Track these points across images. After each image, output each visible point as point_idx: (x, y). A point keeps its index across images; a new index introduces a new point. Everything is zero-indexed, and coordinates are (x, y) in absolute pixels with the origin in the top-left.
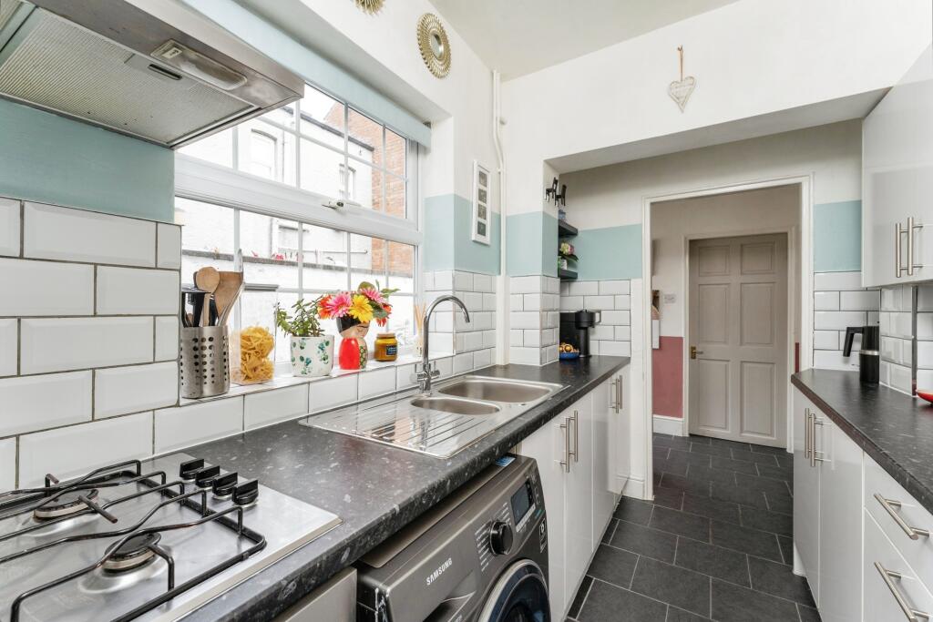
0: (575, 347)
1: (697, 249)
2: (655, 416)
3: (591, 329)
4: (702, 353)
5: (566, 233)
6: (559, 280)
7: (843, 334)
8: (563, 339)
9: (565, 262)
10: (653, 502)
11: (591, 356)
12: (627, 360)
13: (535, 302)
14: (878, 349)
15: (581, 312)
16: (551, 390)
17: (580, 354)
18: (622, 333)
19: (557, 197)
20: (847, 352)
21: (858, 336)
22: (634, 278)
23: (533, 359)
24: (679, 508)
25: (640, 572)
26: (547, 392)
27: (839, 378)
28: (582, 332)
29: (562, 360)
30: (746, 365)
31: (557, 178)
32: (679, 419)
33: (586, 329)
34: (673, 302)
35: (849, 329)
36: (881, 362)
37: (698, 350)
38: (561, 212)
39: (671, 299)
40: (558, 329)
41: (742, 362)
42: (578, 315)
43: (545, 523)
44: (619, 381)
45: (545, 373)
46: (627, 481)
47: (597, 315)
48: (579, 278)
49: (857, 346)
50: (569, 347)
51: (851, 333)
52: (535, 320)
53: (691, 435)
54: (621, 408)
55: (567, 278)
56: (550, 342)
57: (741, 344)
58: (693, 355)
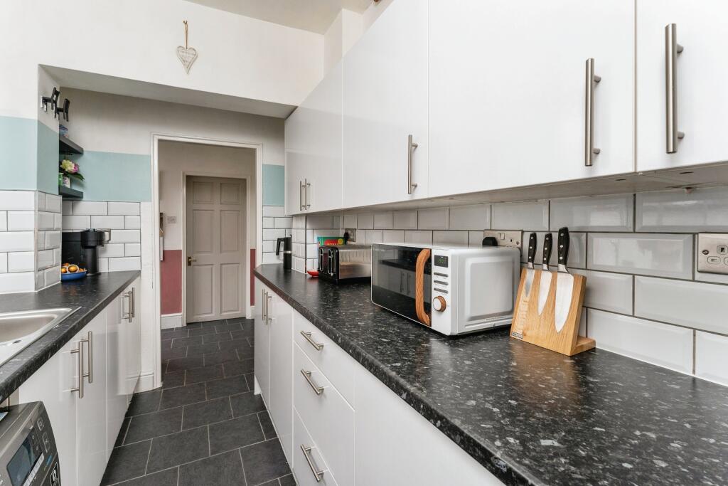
0: (81, 267)
1: (192, 182)
2: (162, 316)
3: (100, 248)
4: (195, 261)
5: (68, 150)
6: (60, 198)
7: (276, 242)
8: (66, 259)
9: (68, 180)
10: (161, 388)
11: (100, 274)
12: (138, 273)
13: (29, 220)
14: (291, 250)
15: (88, 231)
16: (56, 316)
17: (87, 273)
18: (133, 249)
19: (58, 110)
20: (278, 254)
21: (282, 243)
22: (144, 201)
23: (28, 285)
24: (183, 384)
25: (153, 454)
26: (51, 319)
27: (275, 268)
28: (89, 252)
29: (64, 281)
30: (224, 266)
31: (58, 90)
32: (179, 314)
33: (94, 248)
34: (175, 223)
35: (278, 239)
36: (293, 257)
37: (193, 259)
38: (61, 127)
39: (173, 220)
40: (60, 250)
41: (221, 264)
42: (85, 234)
43: (57, 469)
44: (132, 294)
45: (44, 299)
46: (139, 380)
47: (107, 234)
48: (85, 198)
49: (282, 249)
50: (74, 267)
51: (279, 240)
52: (29, 240)
53: (188, 324)
54: (133, 316)
55: (71, 198)
56: (48, 264)
57: (221, 252)
58: (189, 263)
